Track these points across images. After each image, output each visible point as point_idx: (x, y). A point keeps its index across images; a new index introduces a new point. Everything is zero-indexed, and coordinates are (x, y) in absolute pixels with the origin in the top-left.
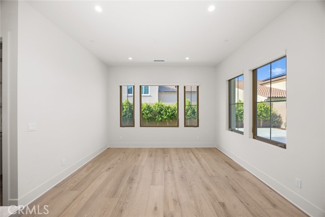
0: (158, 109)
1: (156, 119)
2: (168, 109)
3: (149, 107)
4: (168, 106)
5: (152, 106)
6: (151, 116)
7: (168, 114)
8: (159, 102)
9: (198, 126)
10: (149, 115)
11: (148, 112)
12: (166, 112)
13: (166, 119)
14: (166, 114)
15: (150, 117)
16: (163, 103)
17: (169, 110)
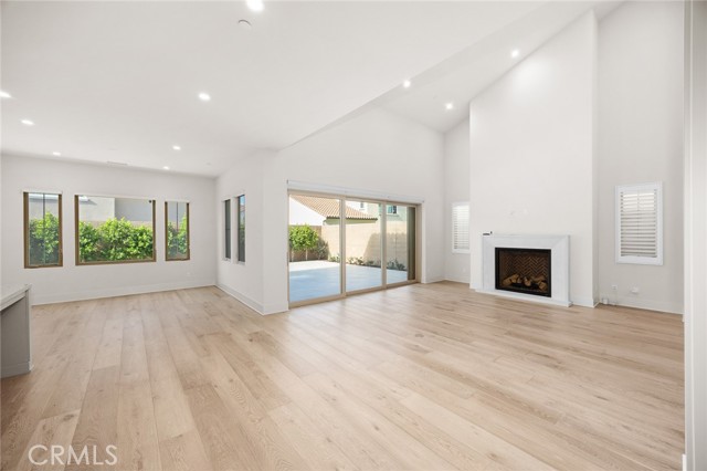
0: (114, 235)
1: (109, 255)
2: (141, 234)
3: (88, 232)
4: (141, 228)
5: (98, 228)
6: (95, 249)
7: (141, 244)
8: (119, 219)
9: (188, 258)
10: (88, 249)
11: (86, 241)
12: (137, 240)
13: (137, 254)
14: (137, 244)
15: (93, 253)
16: (128, 223)
17: (145, 237)
